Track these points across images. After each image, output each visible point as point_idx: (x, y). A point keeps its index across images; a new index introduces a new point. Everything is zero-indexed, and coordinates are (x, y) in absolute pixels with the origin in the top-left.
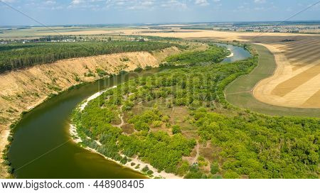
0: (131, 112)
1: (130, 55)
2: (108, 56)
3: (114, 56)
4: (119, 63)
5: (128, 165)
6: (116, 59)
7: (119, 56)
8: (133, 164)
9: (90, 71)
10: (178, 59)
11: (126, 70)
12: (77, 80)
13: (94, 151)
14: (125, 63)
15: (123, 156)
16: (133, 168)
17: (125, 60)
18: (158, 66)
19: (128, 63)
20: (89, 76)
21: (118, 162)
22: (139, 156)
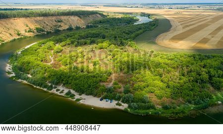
0: (60, 54)
1: (63, 18)
2: (45, 18)
3: (50, 18)
4: (54, 23)
5: (54, 91)
6: (52, 20)
7: (54, 18)
8: (57, 90)
9: (30, 28)
10: (101, 22)
11: (60, 29)
12: (19, 35)
13: (25, 82)
14: (59, 24)
15: (50, 84)
16: (58, 93)
17: (59, 22)
18: (85, 27)
19: (62, 24)
20: (29, 32)
21: (45, 89)
22: (64, 84)
